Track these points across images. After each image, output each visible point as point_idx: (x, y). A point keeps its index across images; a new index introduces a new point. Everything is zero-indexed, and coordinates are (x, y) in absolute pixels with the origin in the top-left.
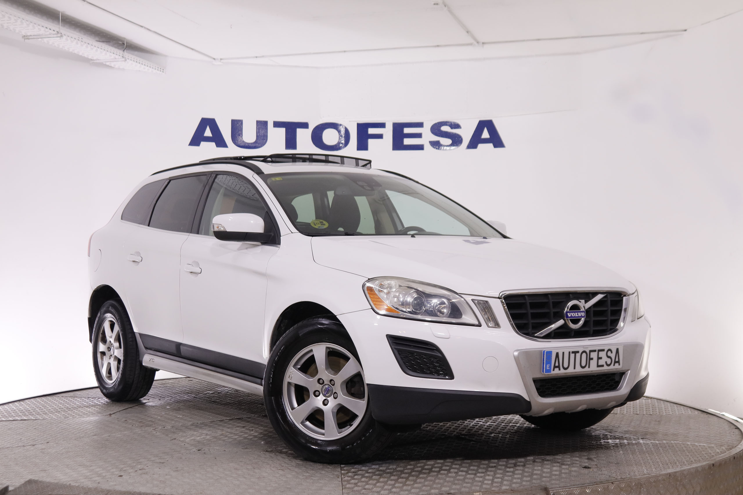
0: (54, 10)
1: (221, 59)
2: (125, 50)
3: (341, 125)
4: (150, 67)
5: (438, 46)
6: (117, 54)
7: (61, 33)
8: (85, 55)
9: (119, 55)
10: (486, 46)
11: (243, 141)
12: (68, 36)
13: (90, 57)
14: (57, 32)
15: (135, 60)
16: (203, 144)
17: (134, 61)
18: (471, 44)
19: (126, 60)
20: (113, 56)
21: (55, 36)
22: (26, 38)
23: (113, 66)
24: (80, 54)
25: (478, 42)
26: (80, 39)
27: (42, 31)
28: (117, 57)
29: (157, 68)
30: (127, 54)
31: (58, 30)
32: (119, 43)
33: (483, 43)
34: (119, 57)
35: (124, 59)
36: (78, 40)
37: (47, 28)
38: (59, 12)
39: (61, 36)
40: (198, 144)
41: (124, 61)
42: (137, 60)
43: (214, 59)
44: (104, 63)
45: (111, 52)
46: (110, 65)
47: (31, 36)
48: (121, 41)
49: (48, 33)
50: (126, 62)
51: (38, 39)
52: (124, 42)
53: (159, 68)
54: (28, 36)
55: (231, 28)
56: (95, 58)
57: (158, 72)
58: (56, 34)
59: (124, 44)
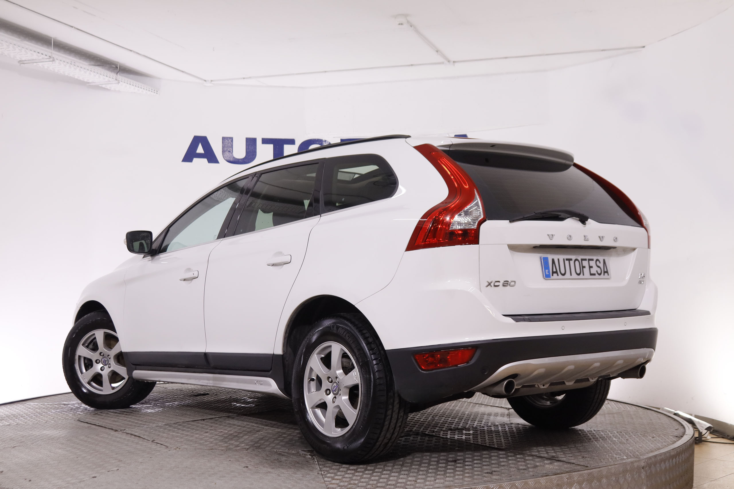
0: (46, 35)
1: (212, 81)
2: (118, 73)
3: (325, 141)
4: (144, 89)
5: (412, 65)
6: (110, 77)
7: (53, 58)
8: (81, 78)
9: (113, 78)
10: (456, 64)
11: (234, 157)
12: (61, 60)
13: (86, 80)
14: (50, 56)
15: (129, 83)
16: (195, 160)
17: (127, 83)
18: (443, 63)
19: (119, 83)
20: (107, 79)
21: (48, 60)
22: (21, 62)
23: (109, 88)
24: (76, 77)
25: (449, 61)
26: (73, 63)
27: (35, 56)
28: (110, 79)
29: (151, 90)
30: (120, 77)
31: (50, 55)
32: (113, 67)
33: (454, 62)
34: (113, 80)
35: (117, 82)
36: (71, 64)
37: (39, 53)
38: (51, 38)
39: (53, 60)
40: (191, 160)
41: (117, 83)
42: (130, 82)
43: (205, 81)
44: (100, 86)
45: (104, 75)
46: (106, 88)
47: (25, 61)
48: (115, 65)
49: (41, 58)
50: (119, 84)
51: (32, 64)
52: (118, 65)
53: (153, 90)
54: (23, 61)
55: (214, 50)
56: (90, 81)
57: (152, 93)
58: (48, 59)
59: (117, 68)
